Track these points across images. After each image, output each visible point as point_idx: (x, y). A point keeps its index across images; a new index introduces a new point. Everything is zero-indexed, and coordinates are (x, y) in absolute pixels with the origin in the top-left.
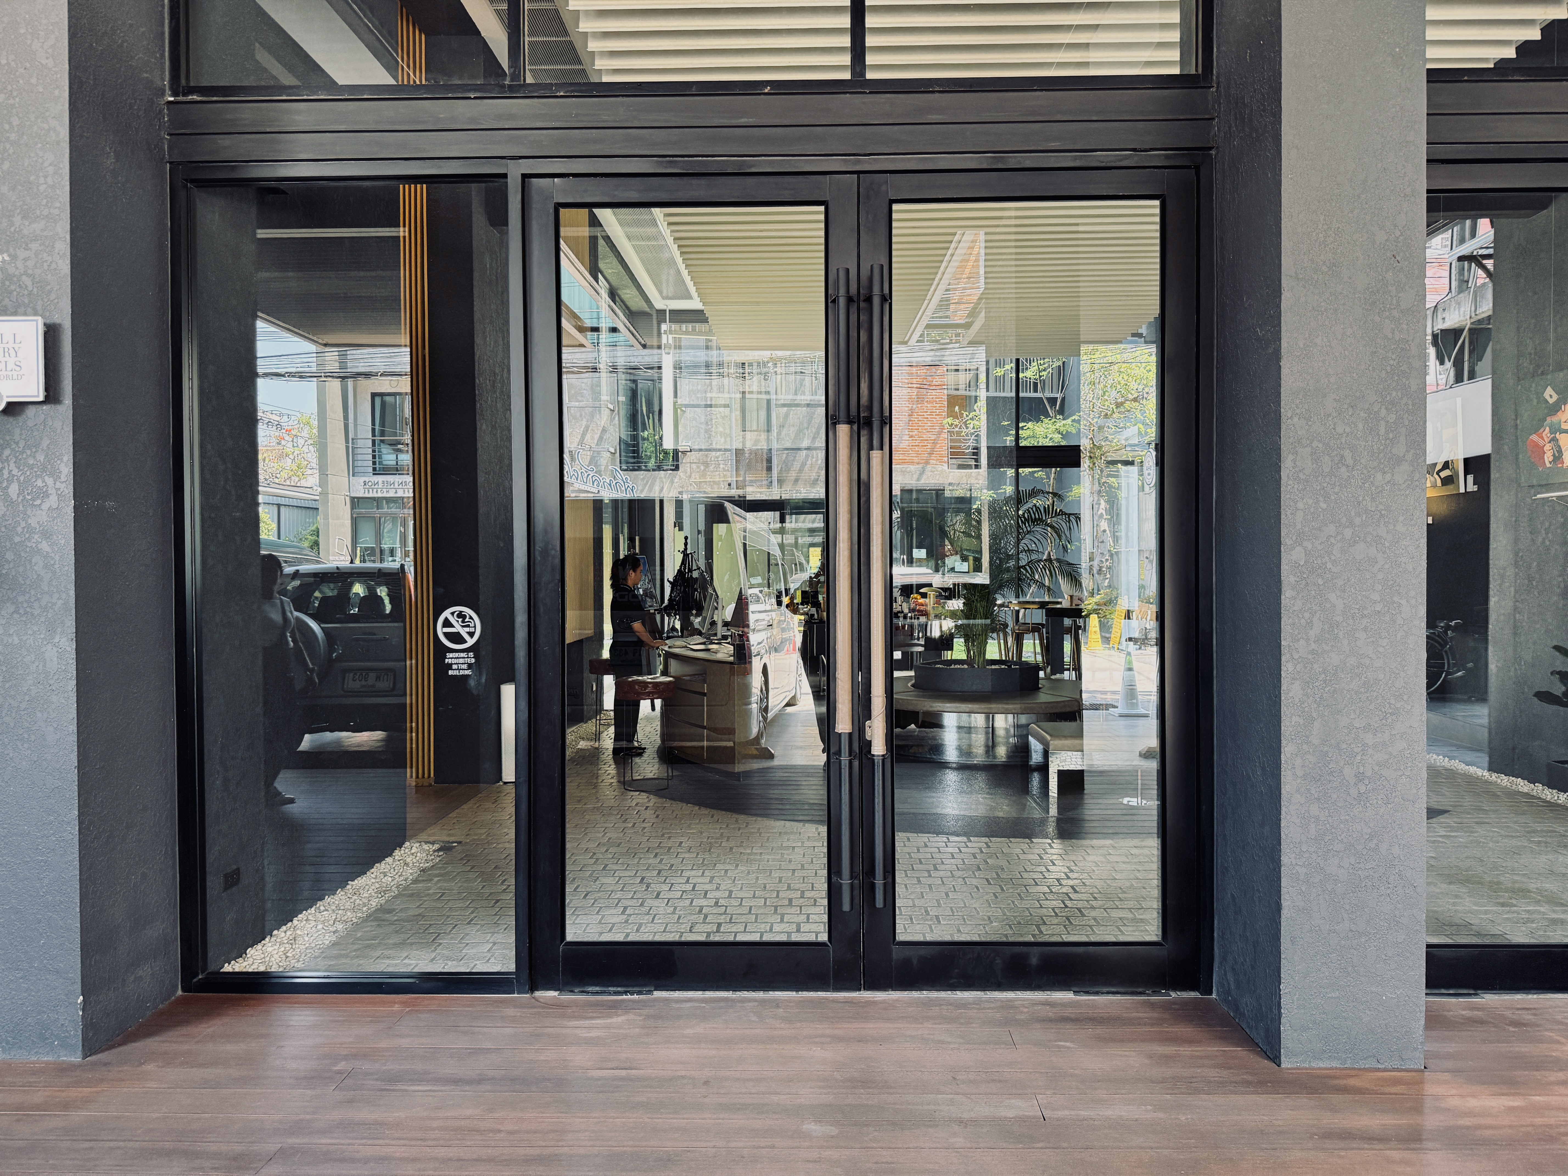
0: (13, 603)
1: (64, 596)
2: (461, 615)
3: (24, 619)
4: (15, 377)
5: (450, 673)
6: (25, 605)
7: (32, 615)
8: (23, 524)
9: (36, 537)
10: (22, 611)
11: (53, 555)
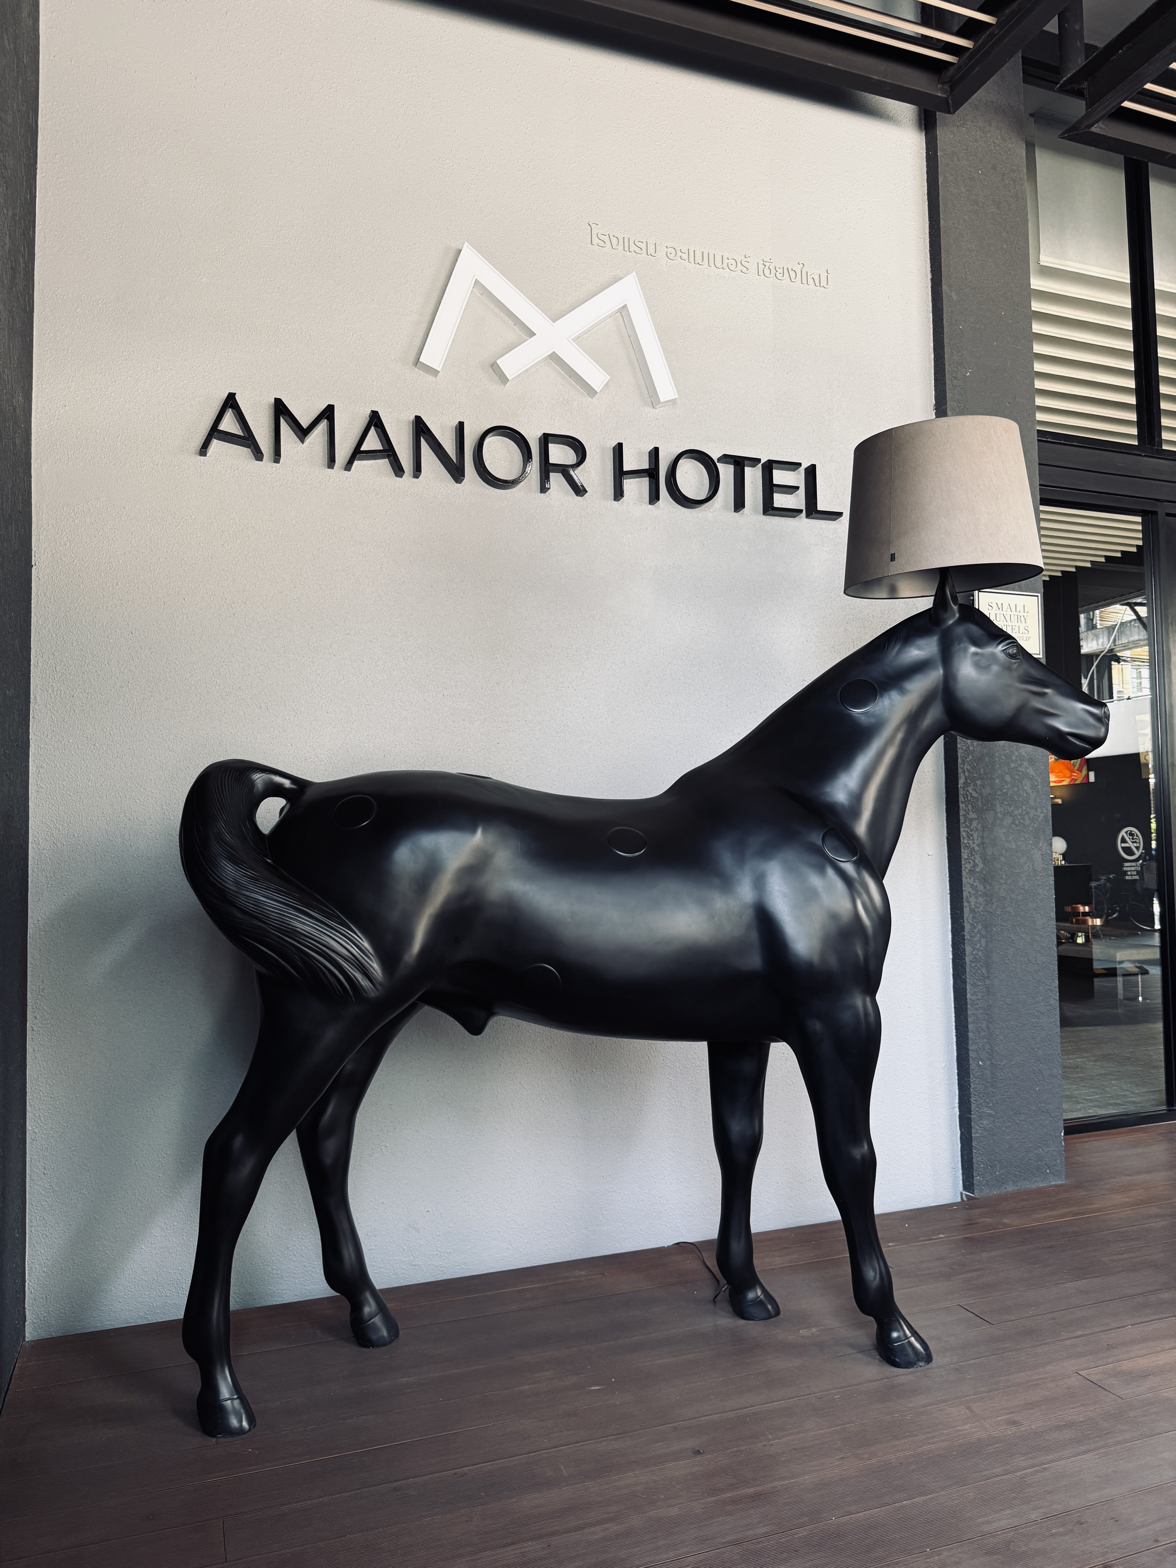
0: (1011, 816)
1: (1045, 811)
2: (1131, 834)
3: (1019, 828)
4: (1025, 639)
5: (1127, 878)
6: (1019, 817)
7: (1024, 825)
8: (1016, 754)
9: (1025, 763)
10: (1017, 822)
11: (1036, 778)
